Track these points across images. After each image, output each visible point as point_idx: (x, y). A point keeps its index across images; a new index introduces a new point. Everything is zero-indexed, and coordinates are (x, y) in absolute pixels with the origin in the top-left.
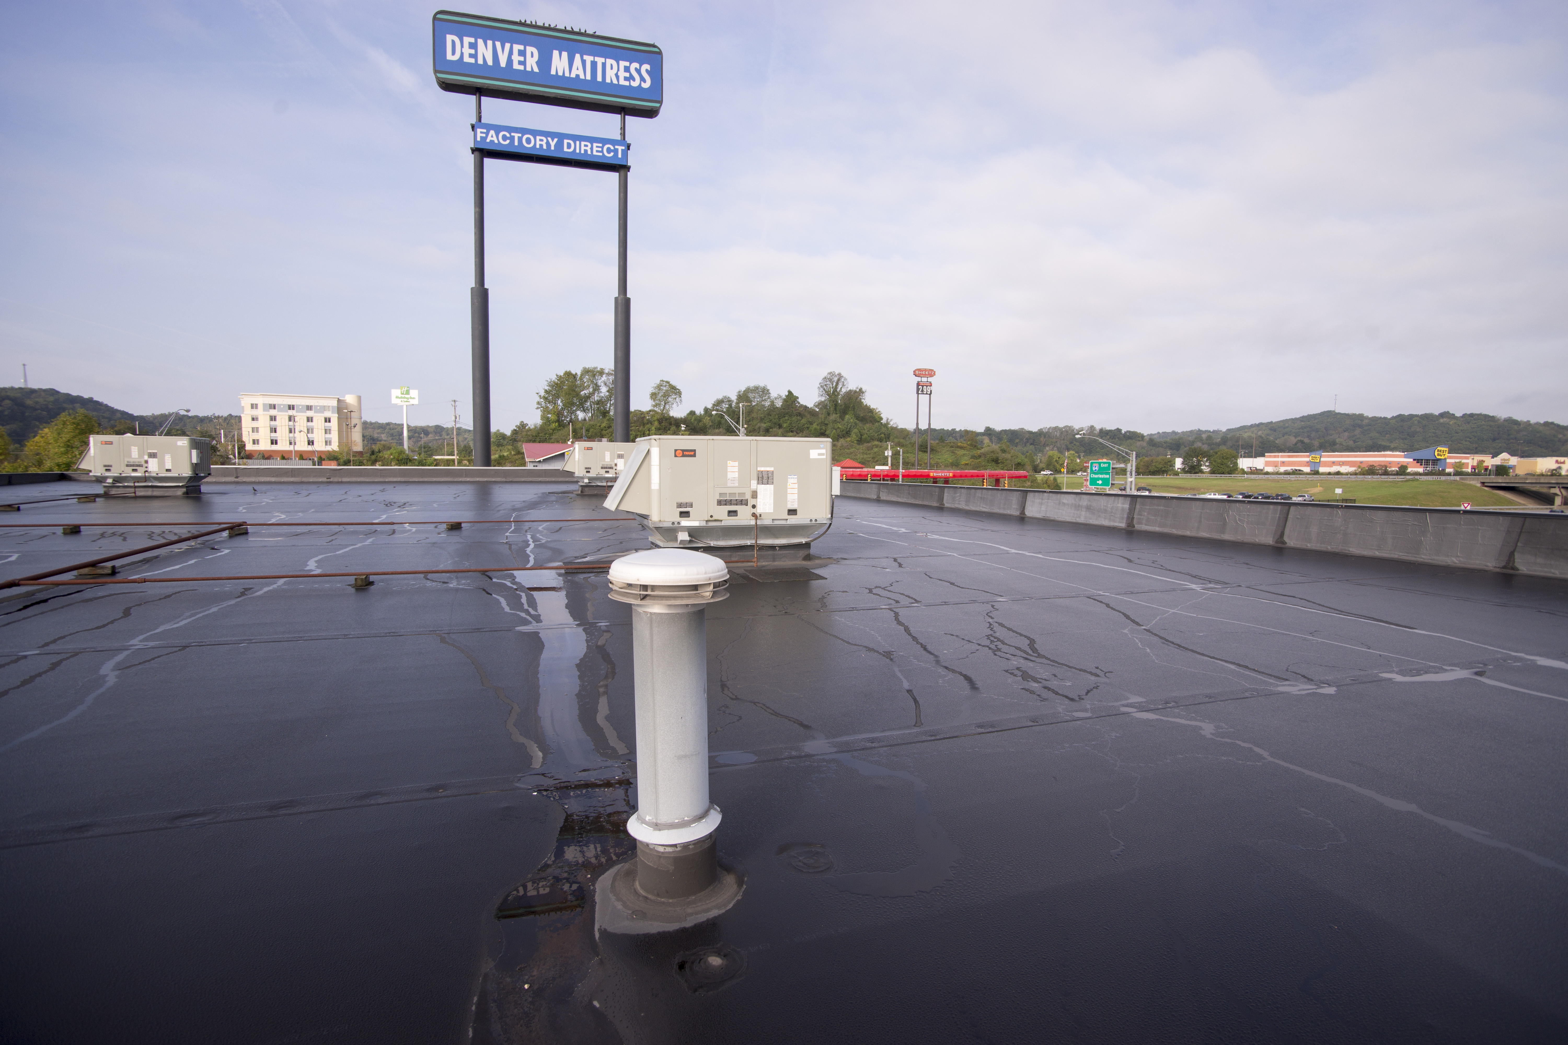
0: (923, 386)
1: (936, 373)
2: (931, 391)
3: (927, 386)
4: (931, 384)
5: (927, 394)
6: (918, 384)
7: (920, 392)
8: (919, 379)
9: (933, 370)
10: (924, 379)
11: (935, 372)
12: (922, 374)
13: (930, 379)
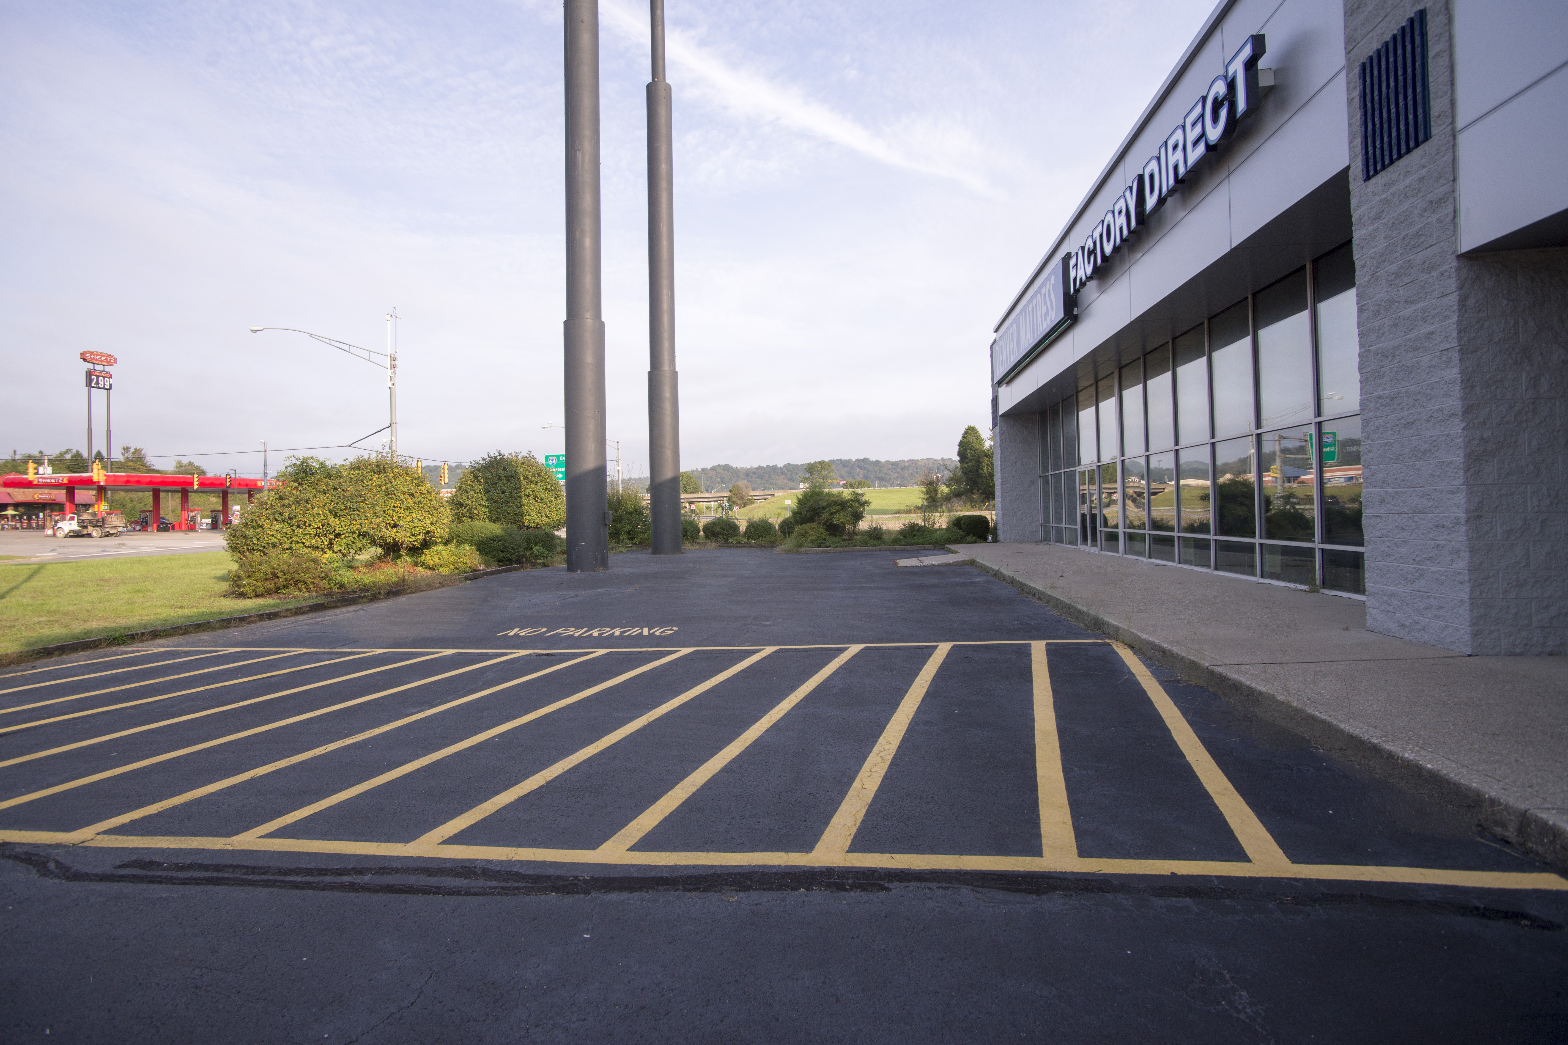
0: (98, 377)
1: (118, 361)
2: (111, 385)
3: (104, 377)
4: (111, 375)
5: (104, 388)
6: (89, 374)
7: (93, 385)
8: (91, 366)
9: (111, 356)
10: (99, 368)
11: (115, 359)
12: (96, 360)
13: (107, 368)
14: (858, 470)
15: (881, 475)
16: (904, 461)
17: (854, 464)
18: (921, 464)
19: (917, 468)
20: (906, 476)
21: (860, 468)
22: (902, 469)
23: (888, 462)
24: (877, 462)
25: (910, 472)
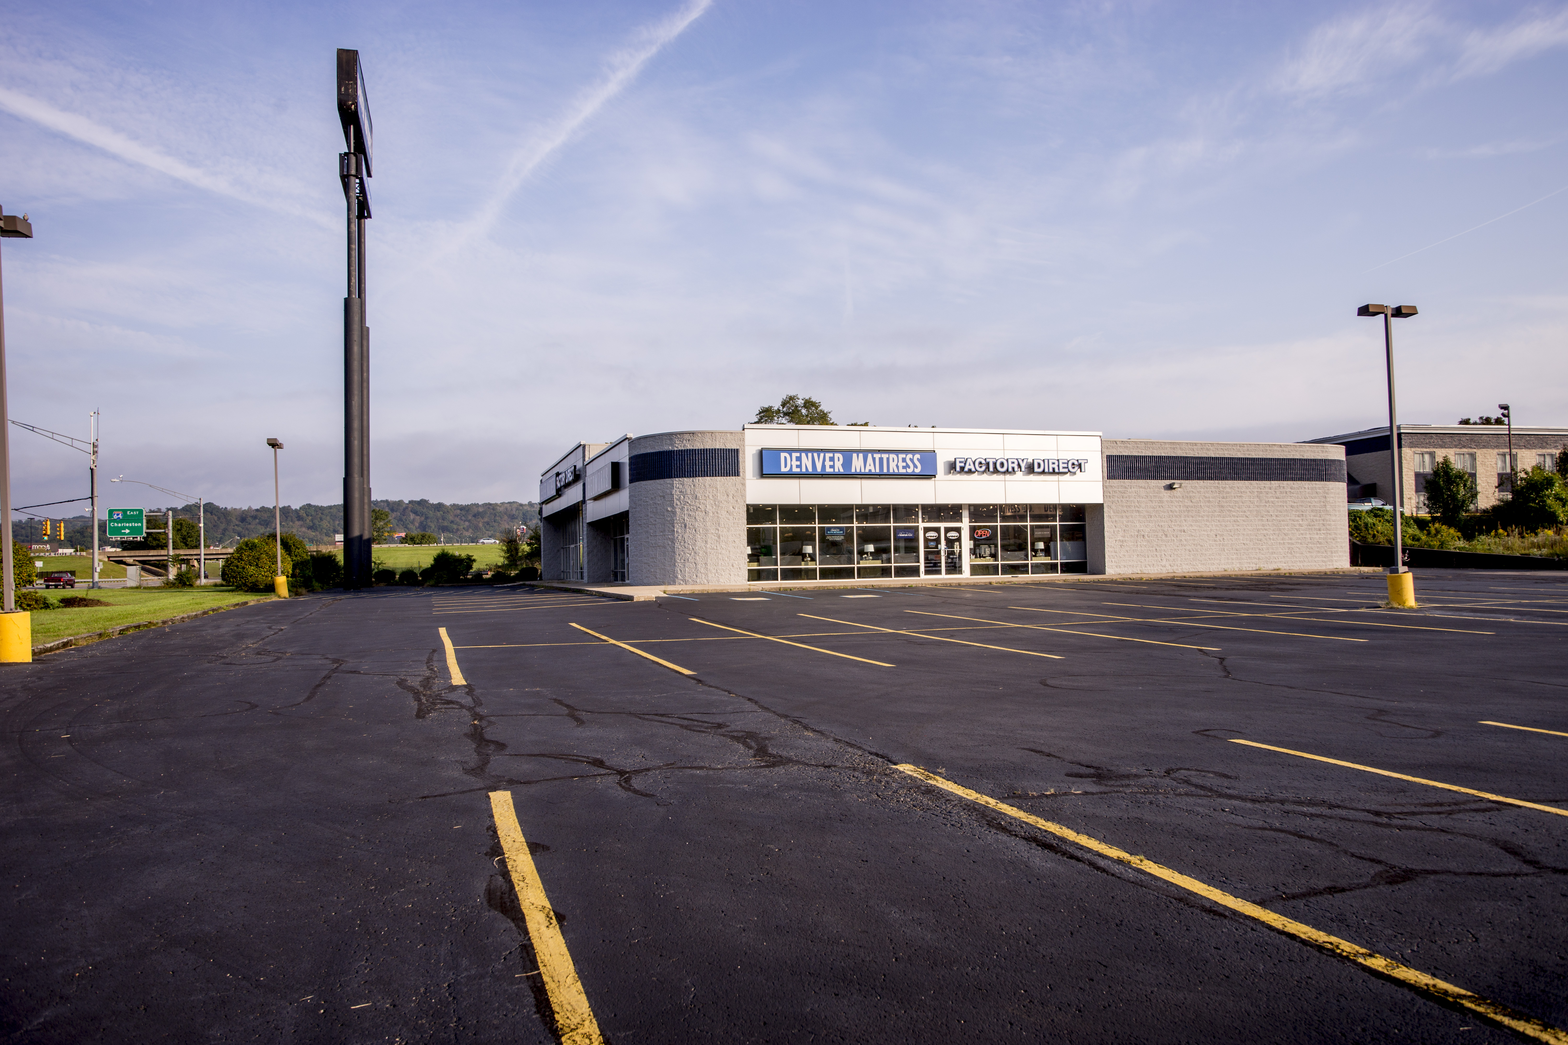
14: (412, 516)
15: (446, 524)
16: (477, 505)
17: (407, 508)
18: (501, 509)
19: (495, 515)
20: (481, 525)
21: (416, 513)
22: (475, 516)
23: (454, 506)
24: (439, 506)
25: (486, 520)
